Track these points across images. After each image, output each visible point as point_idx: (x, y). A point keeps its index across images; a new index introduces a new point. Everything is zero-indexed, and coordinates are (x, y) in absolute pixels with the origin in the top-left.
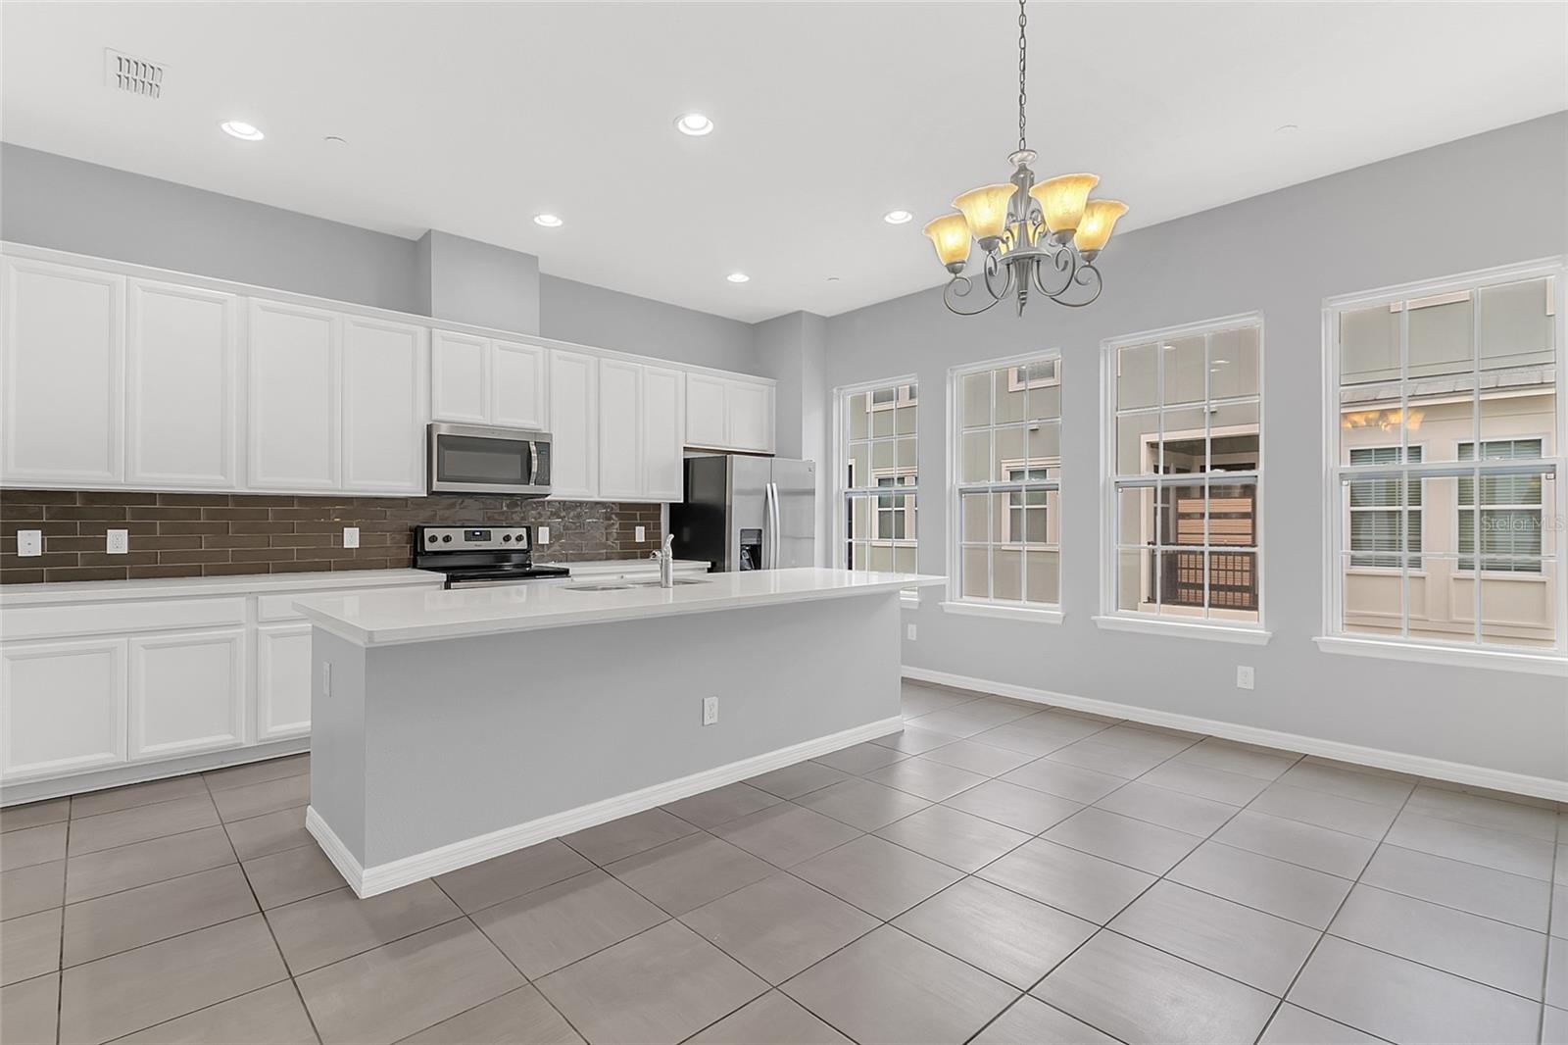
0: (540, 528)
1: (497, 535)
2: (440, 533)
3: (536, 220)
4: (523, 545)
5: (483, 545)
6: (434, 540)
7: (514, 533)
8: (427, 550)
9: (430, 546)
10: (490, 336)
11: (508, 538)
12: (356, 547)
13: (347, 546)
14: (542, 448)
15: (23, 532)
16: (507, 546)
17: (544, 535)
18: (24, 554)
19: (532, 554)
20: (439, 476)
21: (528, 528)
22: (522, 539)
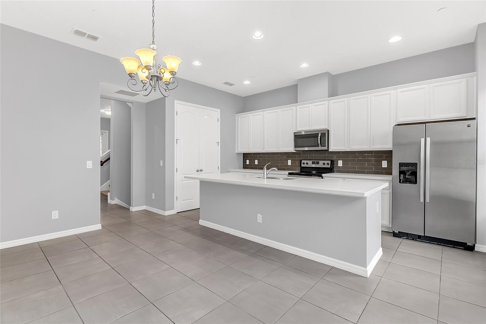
0: (339, 161)
1: (321, 162)
2: (305, 162)
3: (301, 66)
4: (329, 166)
5: (317, 166)
6: (304, 163)
7: (326, 162)
8: (302, 166)
9: (302, 165)
10: (311, 103)
11: (324, 164)
12: (290, 165)
13: (288, 165)
14: (323, 135)
15: (247, 160)
16: (324, 166)
17: (340, 163)
18: (247, 164)
19: (335, 169)
20: (296, 146)
21: (331, 161)
22: (329, 164)
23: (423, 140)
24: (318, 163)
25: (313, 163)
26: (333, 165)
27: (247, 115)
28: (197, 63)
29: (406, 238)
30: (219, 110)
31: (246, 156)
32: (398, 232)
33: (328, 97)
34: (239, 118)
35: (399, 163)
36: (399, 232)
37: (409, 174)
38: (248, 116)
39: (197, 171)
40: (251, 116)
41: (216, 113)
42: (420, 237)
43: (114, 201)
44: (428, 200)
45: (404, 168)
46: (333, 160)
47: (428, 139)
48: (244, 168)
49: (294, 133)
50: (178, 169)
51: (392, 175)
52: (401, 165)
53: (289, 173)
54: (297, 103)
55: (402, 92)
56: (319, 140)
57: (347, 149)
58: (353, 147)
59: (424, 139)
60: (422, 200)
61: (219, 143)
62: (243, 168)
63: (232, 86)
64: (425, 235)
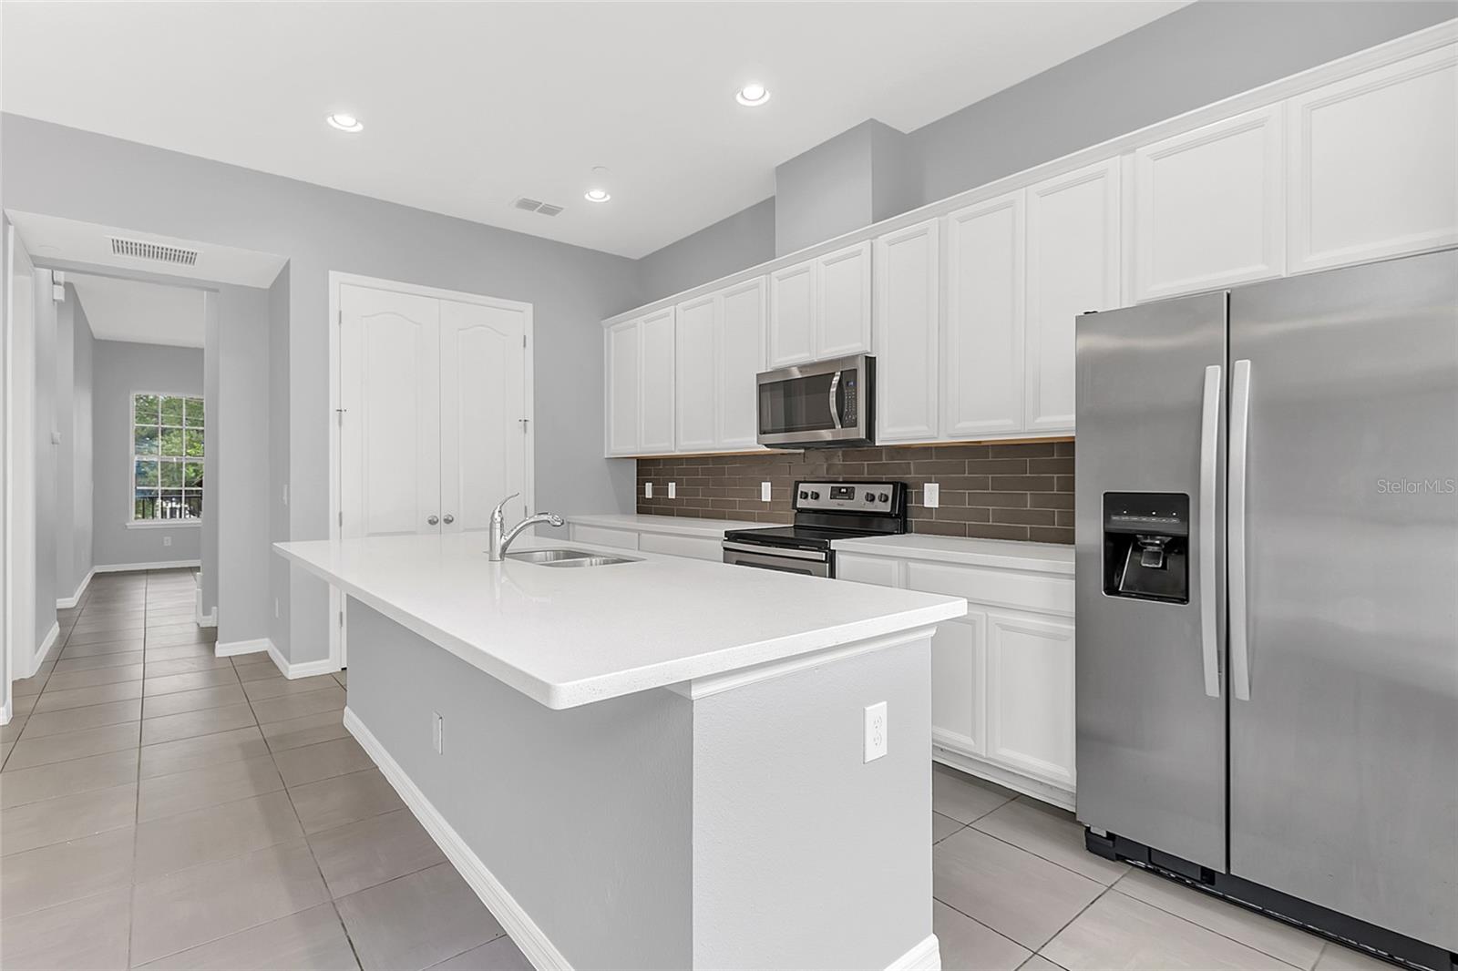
0: (925, 485)
1: (861, 491)
2: (810, 488)
4: (886, 507)
5: (846, 505)
6: (805, 496)
7: (877, 490)
8: (798, 506)
9: (801, 503)
10: (816, 253)
11: (871, 498)
12: (769, 500)
13: (763, 500)
14: (849, 377)
15: (647, 484)
16: (870, 507)
17: (931, 495)
18: (647, 497)
19: (912, 520)
20: (765, 428)
21: (895, 484)
22: (886, 500)
23: (1214, 375)
24: (850, 494)
25: (836, 494)
26: (906, 502)
27: (631, 322)
28: (345, 122)
29: (1146, 869)
30: (528, 308)
31: (647, 468)
32: (1105, 835)
33: (874, 223)
34: (613, 334)
35: (1105, 494)
36: (1111, 836)
37: (1156, 548)
38: (635, 325)
39: (432, 522)
40: (643, 324)
41: (517, 318)
42: (1208, 875)
43: (210, 617)
44: (1241, 690)
45: (1125, 522)
46: (906, 482)
47: (1243, 369)
48: (640, 511)
49: (757, 375)
50: (343, 515)
51: (1074, 543)
52: (1114, 502)
53: (727, 533)
54: (774, 258)
55: (1157, 157)
56: (833, 399)
57: (936, 435)
58: (959, 425)
59: (1218, 367)
60: (1213, 687)
61: (530, 425)
62: (638, 512)
63: (557, 215)
64: (1232, 873)
